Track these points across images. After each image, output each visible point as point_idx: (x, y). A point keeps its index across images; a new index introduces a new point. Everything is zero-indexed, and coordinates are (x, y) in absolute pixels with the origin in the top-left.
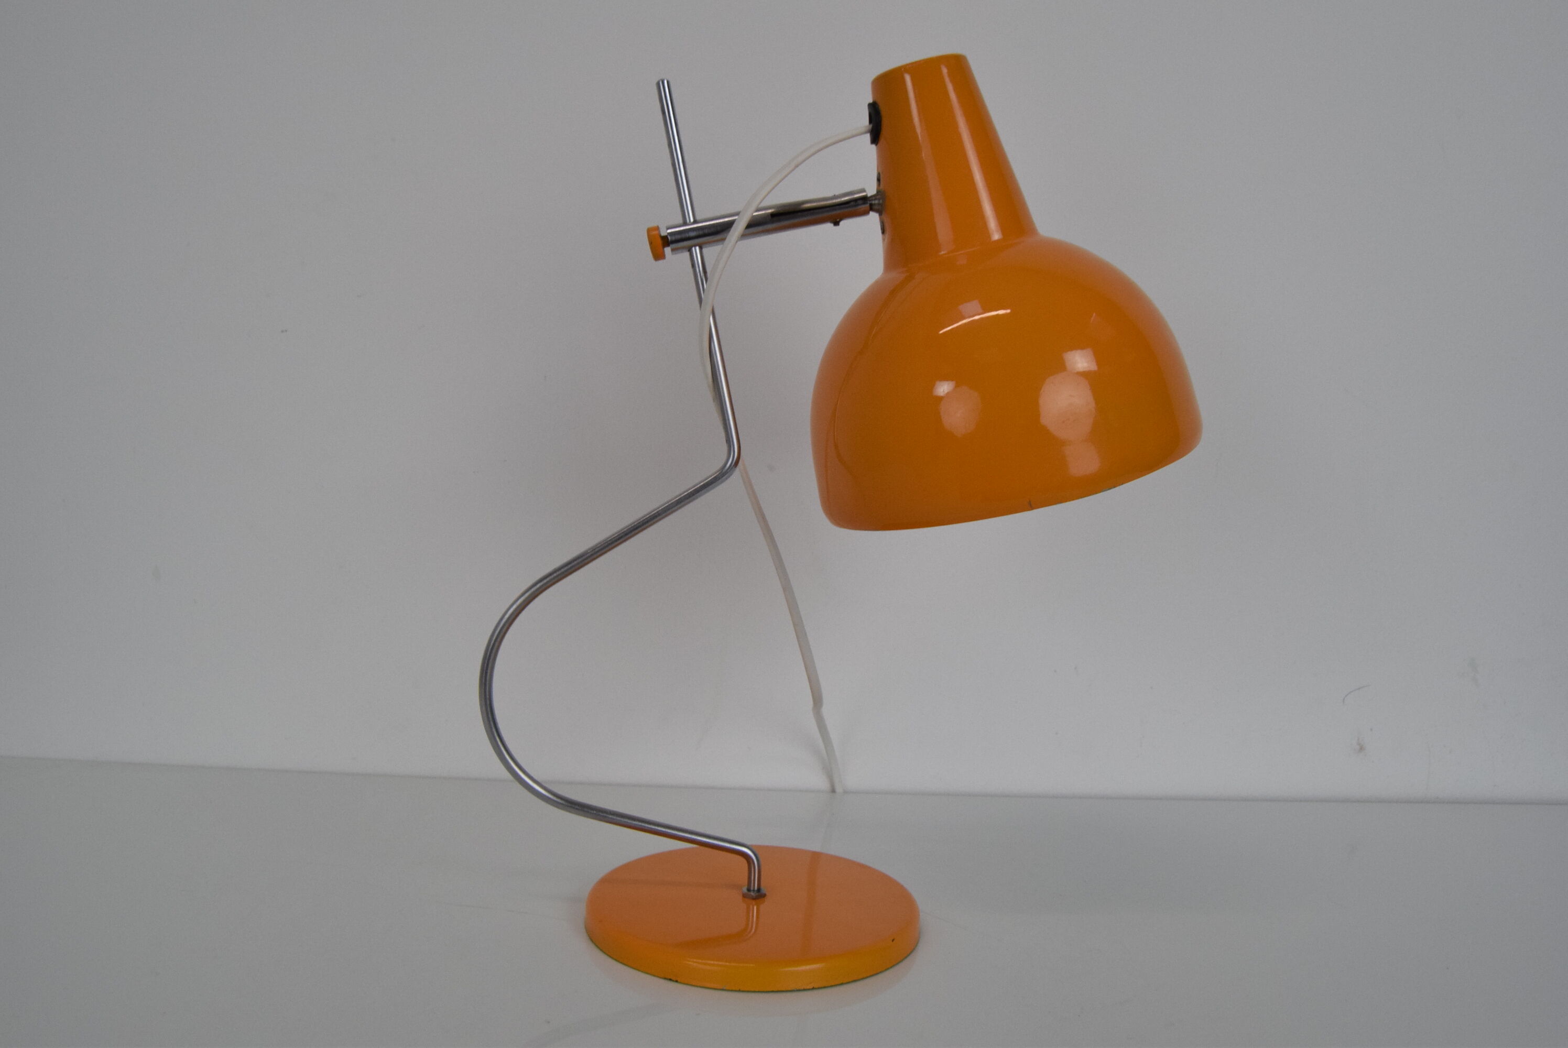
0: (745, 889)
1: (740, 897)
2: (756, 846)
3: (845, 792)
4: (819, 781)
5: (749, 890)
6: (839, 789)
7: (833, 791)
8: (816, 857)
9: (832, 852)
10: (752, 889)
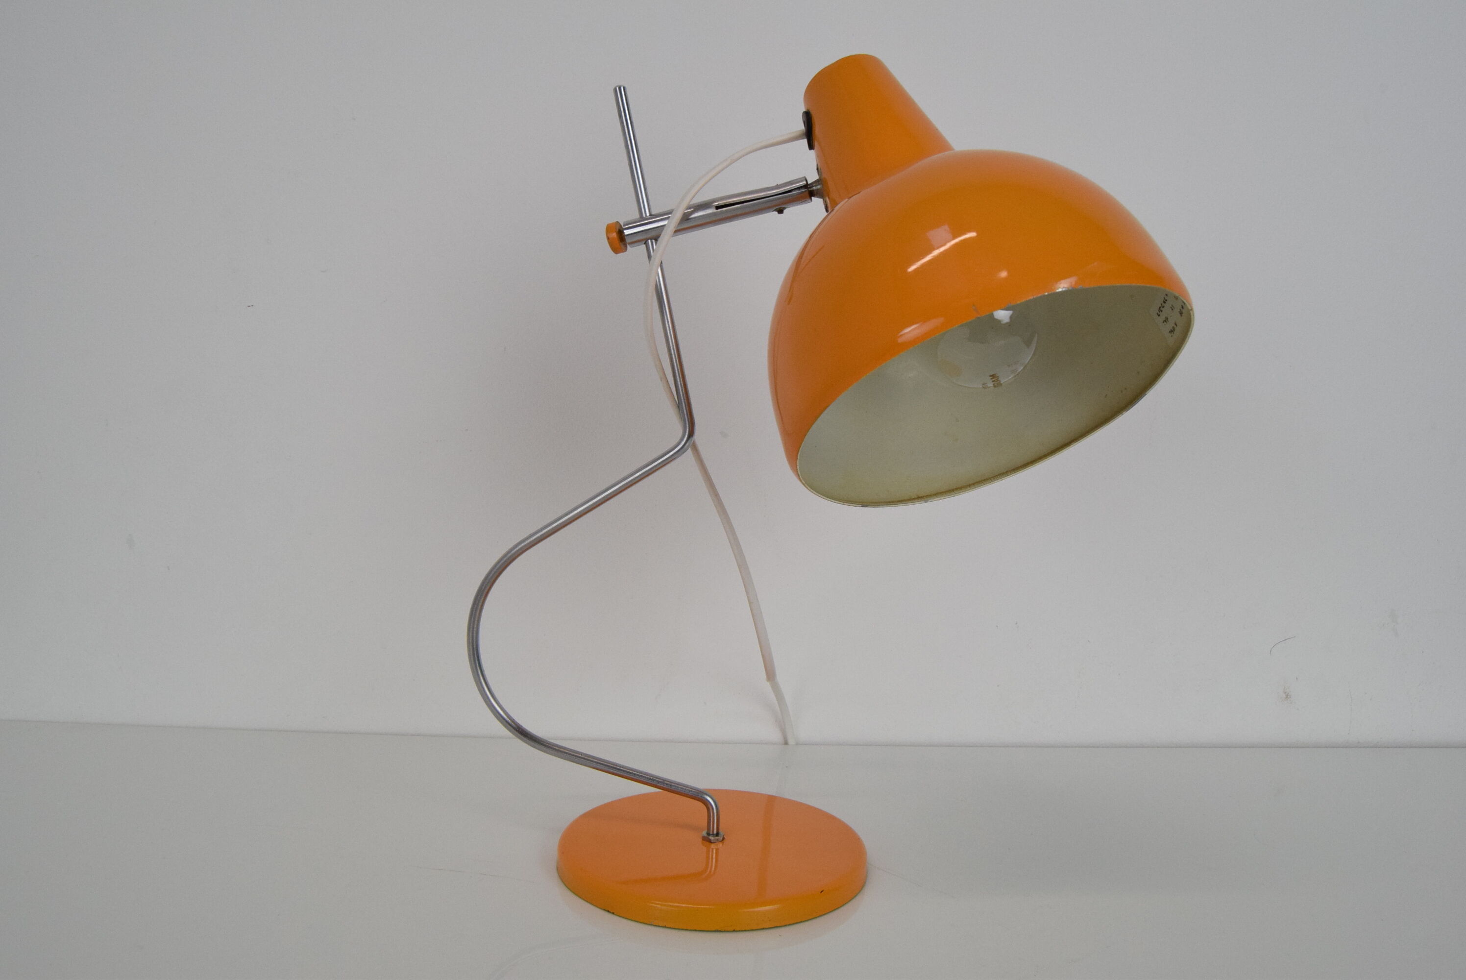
0: (704, 833)
1: (700, 840)
2: (715, 793)
3: (797, 744)
4: (774, 735)
5: (708, 834)
6: (791, 742)
7: (786, 743)
8: (771, 800)
9: (787, 796)
10: (711, 833)
